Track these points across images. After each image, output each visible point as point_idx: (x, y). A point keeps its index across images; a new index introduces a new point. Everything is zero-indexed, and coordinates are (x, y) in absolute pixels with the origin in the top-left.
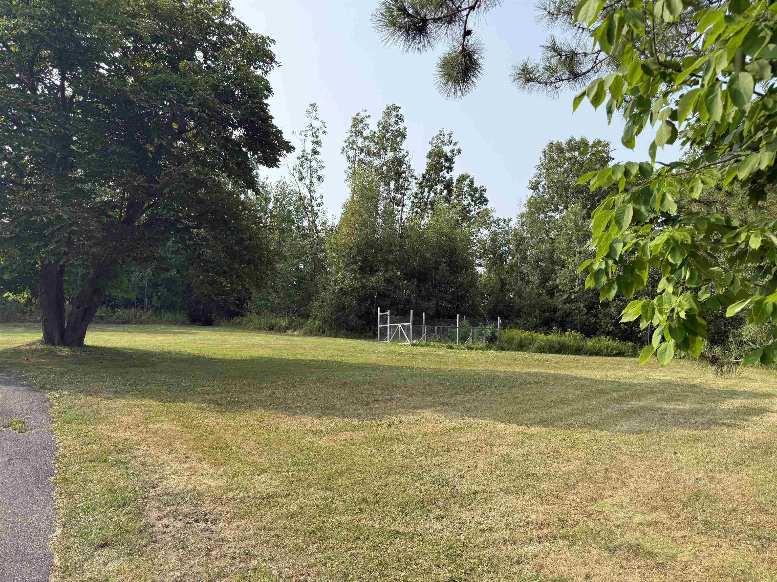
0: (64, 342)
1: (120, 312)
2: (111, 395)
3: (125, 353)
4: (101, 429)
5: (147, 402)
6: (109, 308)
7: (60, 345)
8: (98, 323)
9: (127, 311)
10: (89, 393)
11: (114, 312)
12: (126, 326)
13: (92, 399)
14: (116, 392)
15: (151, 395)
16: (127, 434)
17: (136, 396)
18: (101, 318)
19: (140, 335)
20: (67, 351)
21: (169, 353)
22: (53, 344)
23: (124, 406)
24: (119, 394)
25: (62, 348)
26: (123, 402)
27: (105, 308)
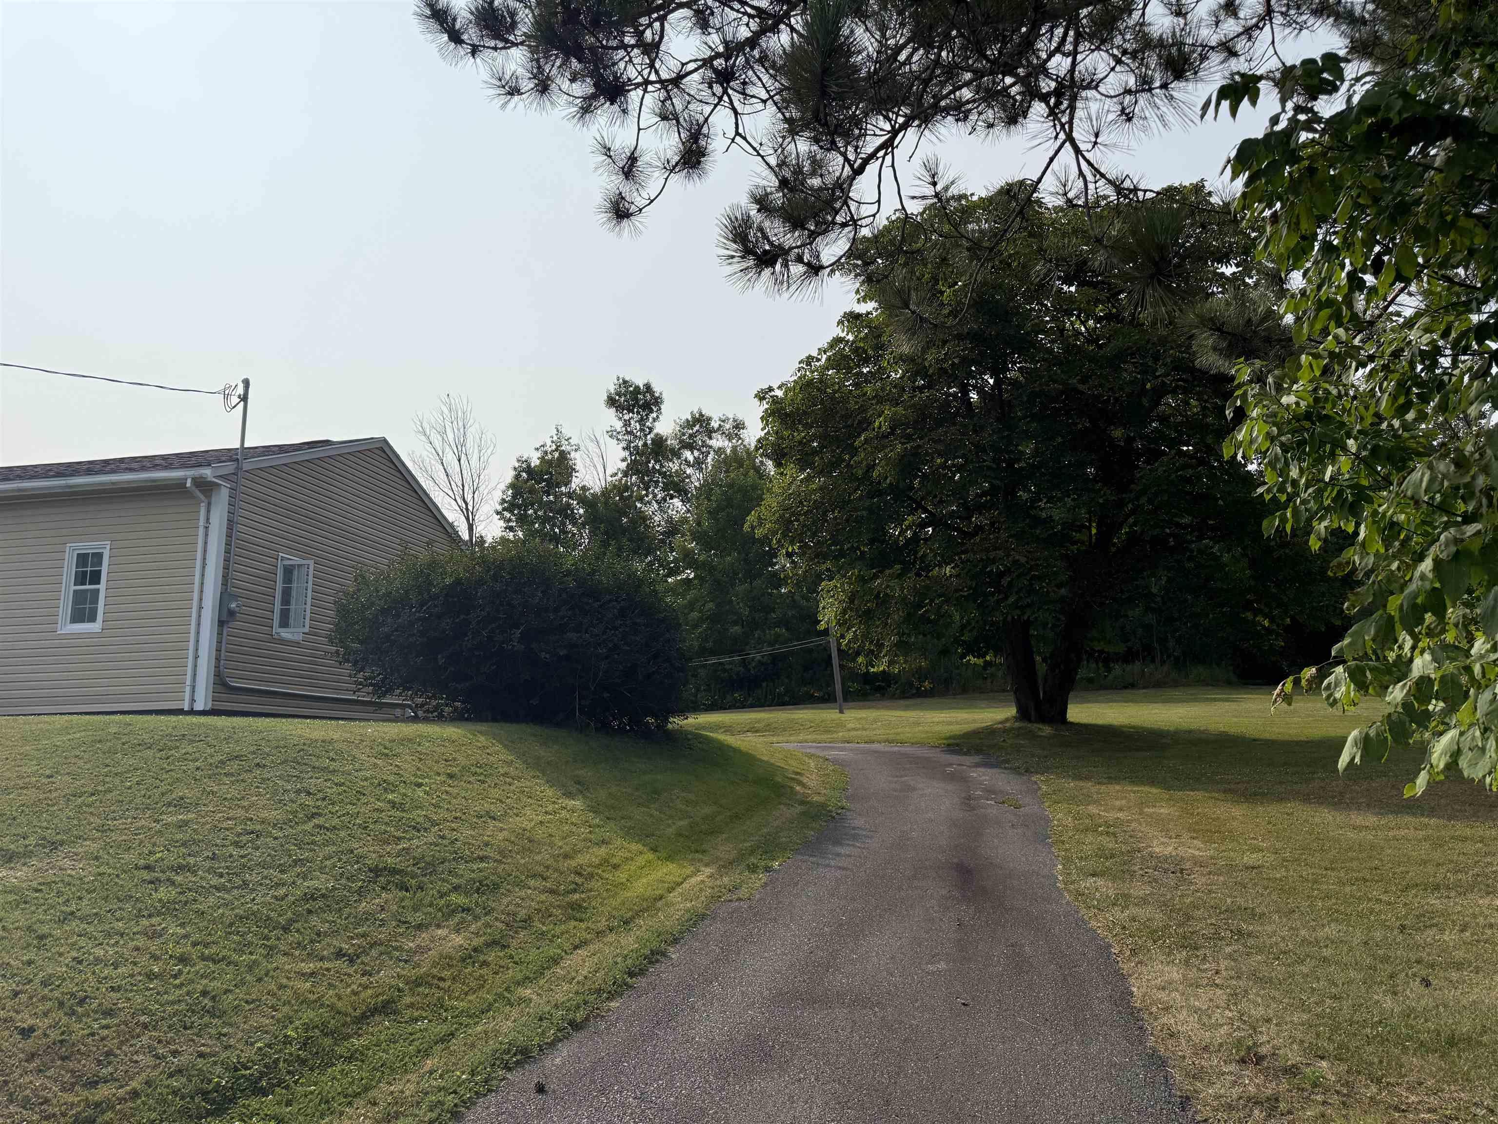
0: (1043, 719)
1: (1117, 669)
2: (1105, 781)
3: (1123, 732)
4: (1093, 809)
5: (1146, 789)
6: (1101, 665)
7: (1036, 722)
8: (1086, 689)
9: (1129, 668)
10: (1078, 777)
11: (1109, 670)
12: (1127, 693)
13: (1081, 784)
14: (1110, 778)
15: (1152, 783)
16: (1120, 815)
17: (1133, 783)
18: (1090, 681)
19: (1151, 706)
20: (1047, 730)
21: (1190, 732)
22: (1030, 721)
23: (1118, 791)
24: (1112, 779)
25: (1041, 726)
26: (1118, 787)
27: (1094, 665)
